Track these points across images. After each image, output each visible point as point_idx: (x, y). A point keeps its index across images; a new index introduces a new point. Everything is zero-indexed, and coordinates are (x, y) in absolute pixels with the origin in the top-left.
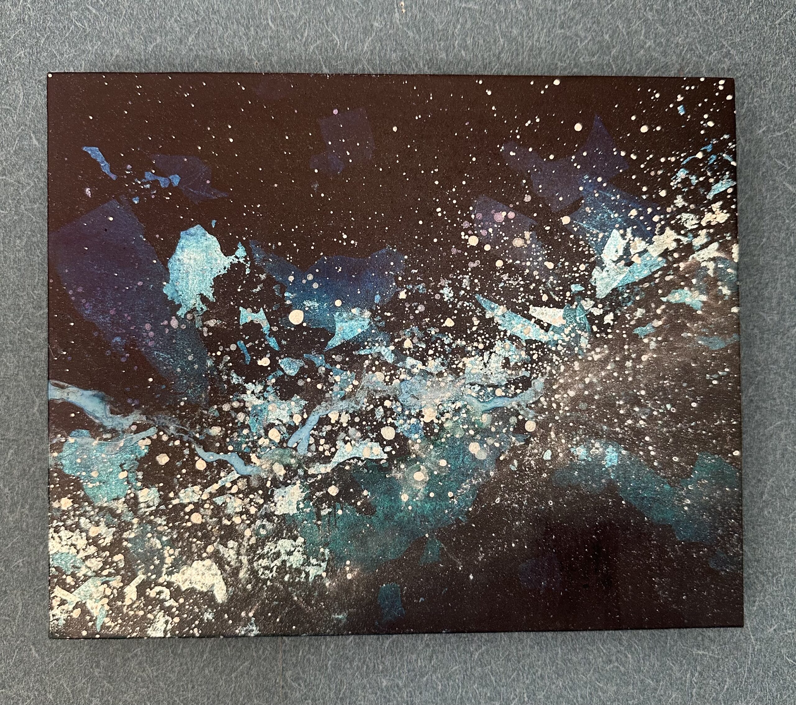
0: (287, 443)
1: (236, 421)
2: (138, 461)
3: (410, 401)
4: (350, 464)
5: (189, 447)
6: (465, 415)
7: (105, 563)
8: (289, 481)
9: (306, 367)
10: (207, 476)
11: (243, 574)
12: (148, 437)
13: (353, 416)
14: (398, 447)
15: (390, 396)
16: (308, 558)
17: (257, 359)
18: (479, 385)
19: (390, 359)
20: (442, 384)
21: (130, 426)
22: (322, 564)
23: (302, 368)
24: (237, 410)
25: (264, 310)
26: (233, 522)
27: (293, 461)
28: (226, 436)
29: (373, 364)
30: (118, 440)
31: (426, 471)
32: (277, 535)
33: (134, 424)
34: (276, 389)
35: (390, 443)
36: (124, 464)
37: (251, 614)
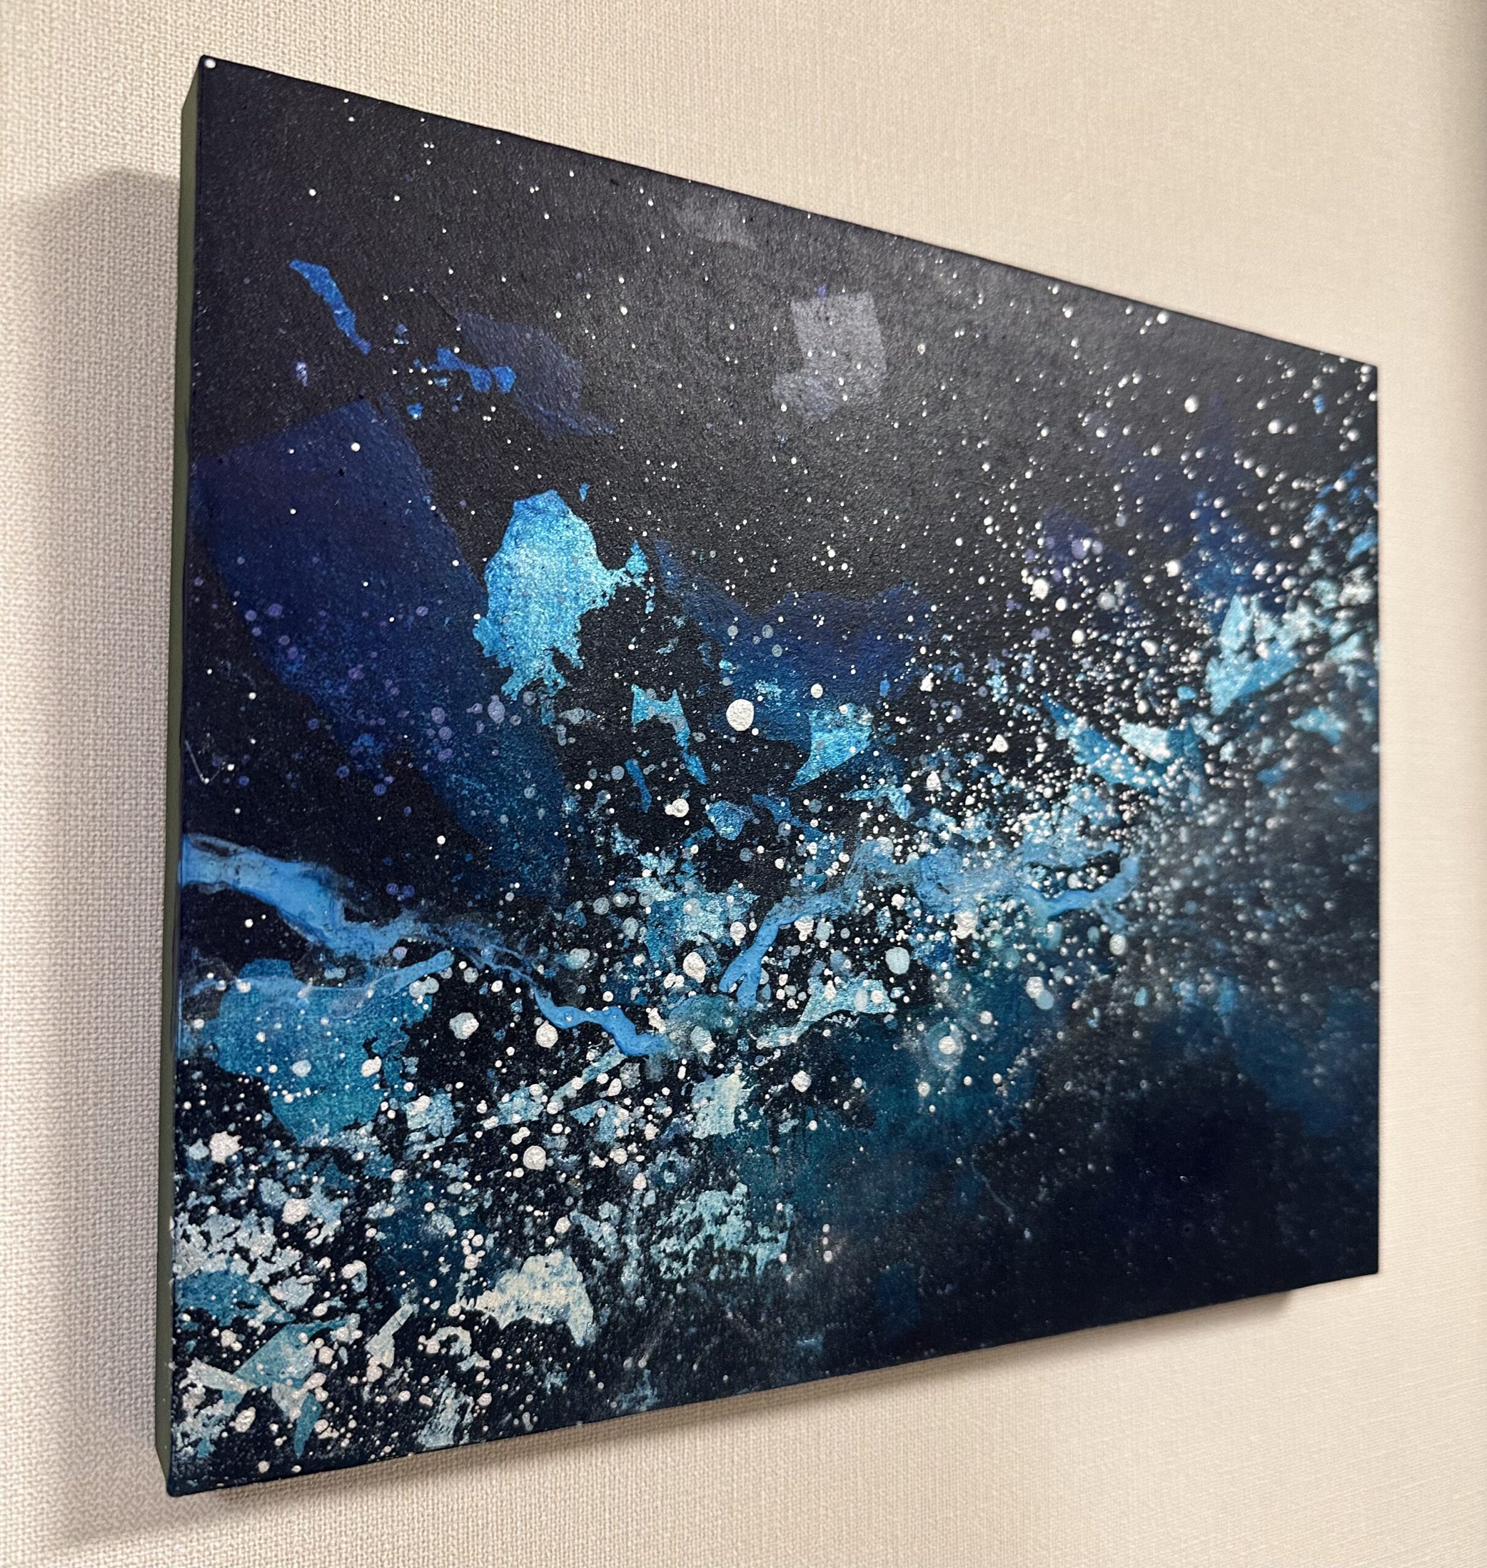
0: (718, 983)
1: (621, 936)
2: (407, 1032)
3: (935, 897)
4: (831, 1026)
5: (524, 995)
6: (1021, 925)
7: (322, 1285)
8: (721, 1066)
9: (756, 821)
10: (560, 1059)
11: (629, 1276)
12: (434, 975)
13: (838, 926)
14: (913, 988)
15: (902, 887)
16: (754, 1227)
17: (664, 802)
18: (1044, 867)
19: (903, 812)
20: (988, 864)
21: (391, 950)
22: (780, 1237)
23: (748, 825)
24: (624, 913)
25: (680, 694)
26: (611, 1160)
27: (729, 1022)
28: (599, 969)
29: (873, 821)
30: (361, 983)
31: (960, 1034)
32: (698, 1182)
33: (402, 943)
34: (698, 868)
35: (901, 980)
36: (375, 1040)
37: (642, 1363)
